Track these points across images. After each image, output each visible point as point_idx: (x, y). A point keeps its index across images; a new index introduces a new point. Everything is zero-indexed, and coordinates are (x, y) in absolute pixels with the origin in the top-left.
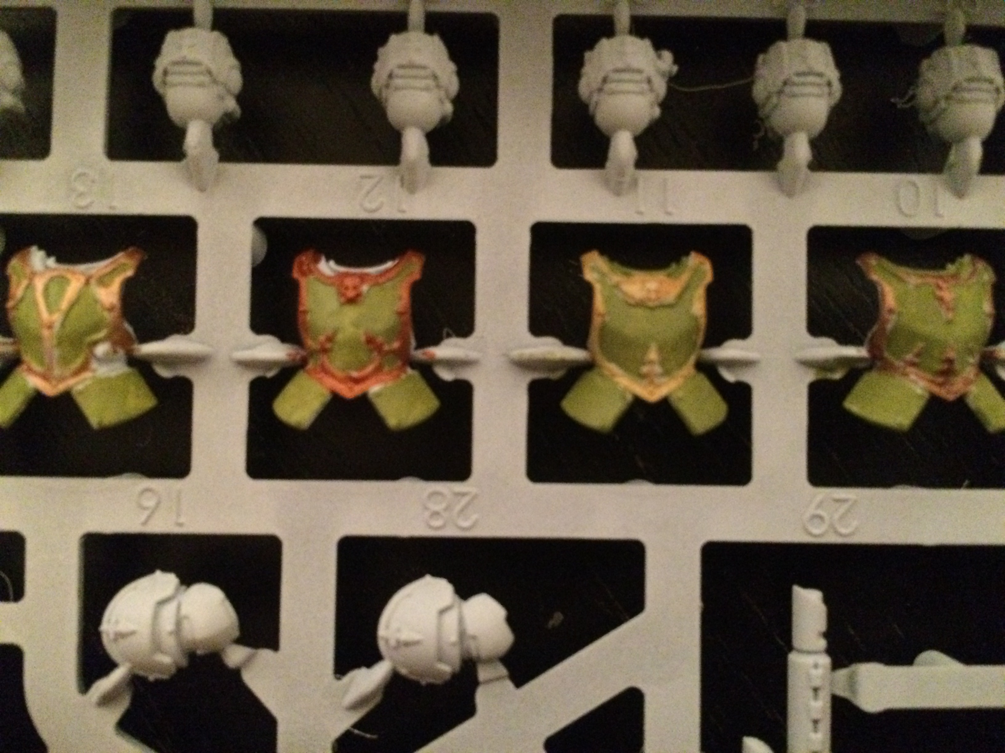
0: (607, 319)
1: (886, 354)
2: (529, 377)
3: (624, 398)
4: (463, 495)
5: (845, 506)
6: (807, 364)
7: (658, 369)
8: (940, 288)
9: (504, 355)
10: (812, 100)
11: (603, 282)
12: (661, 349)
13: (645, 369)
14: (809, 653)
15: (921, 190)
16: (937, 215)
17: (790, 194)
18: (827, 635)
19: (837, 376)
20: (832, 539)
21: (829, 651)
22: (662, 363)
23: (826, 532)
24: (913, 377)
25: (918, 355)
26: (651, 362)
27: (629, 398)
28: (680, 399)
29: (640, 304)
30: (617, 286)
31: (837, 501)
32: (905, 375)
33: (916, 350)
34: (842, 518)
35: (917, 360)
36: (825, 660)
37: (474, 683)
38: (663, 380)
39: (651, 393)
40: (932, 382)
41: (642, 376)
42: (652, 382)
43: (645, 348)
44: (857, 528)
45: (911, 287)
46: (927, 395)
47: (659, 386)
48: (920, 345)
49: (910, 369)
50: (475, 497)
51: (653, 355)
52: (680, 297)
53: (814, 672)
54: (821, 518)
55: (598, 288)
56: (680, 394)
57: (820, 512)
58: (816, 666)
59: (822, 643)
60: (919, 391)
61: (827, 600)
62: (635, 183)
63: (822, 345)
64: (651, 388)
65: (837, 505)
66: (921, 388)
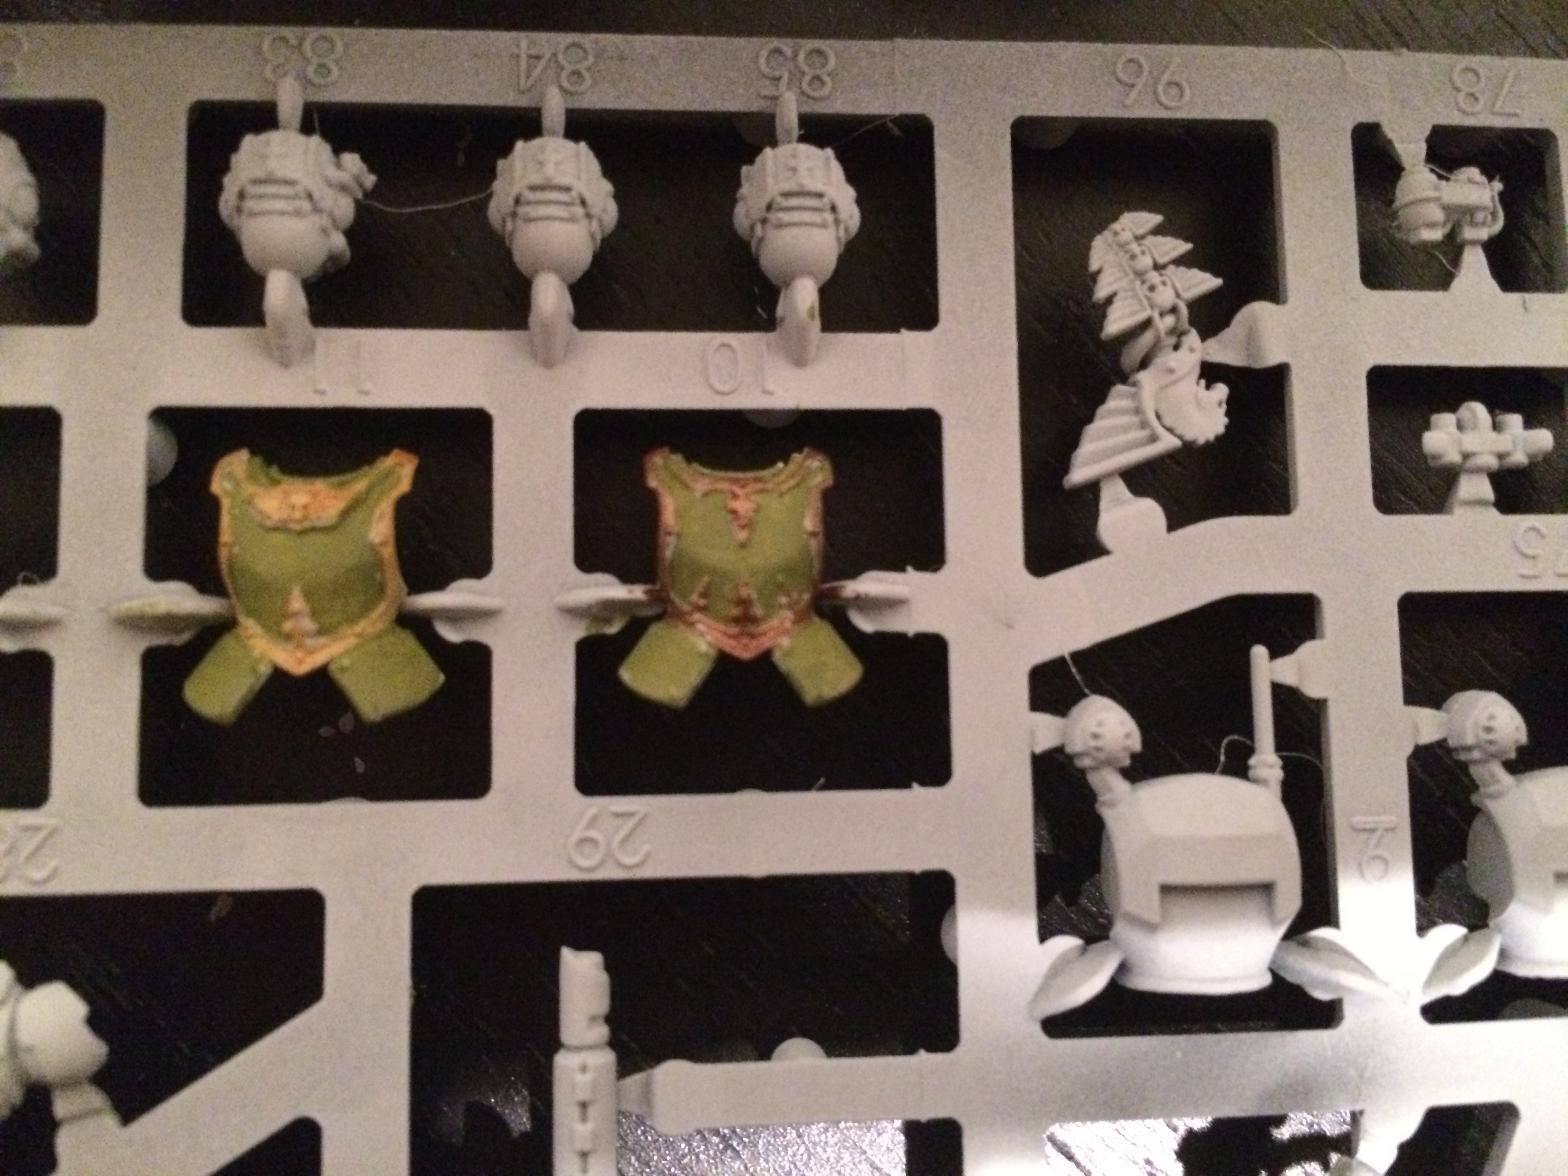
0: (236, 550)
1: (673, 595)
2: (142, 644)
3: (254, 670)
4: (37, 829)
5: (631, 823)
6: (574, 612)
7: (308, 624)
8: (735, 496)
9: (102, 610)
10: (557, 227)
11: (232, 496)
12: (308, 595)
13: (288, 626)
14: (579, 1049)
15: (740, 355)
16: (766, 392)
17: (548, 364)
18: (610, 1019)
19: (613, 629)
20: (611, 873)
21: (614, 1043)
22: (314, 614)
23: (601, 864)
24: (701, 627)
25: (704, 595)
26: (295, 615)
27: (265, 670)
28: (343, 670)
29: (281, 528)
30: (249, 502)
31: (618, 815)
32: (691, 625)
33: (700, 589)
34: (626, 840)
35: (702, 602)
36: (607, 1058)
37: (52, 1125)
38: (322, 640)
39: (300, 662)
40: (725, 634)
41: (288, 637)
42: (300, 646)
43: (285, 594)
44: (648, 855)
45: (698, 495)
46: (713, 653)
47: (311, 652)
48: (706, 579)
49: (697, 616)
50: (54, 831)
51: (297, 603)
52: (345, 514)
53: (580, 1078)
54: (592, 841)
55: (226, 504)
56: (346, 662)
57: (593, 833)
58: (584, 1069)
59: (602, 1032)
60: (703, 647)
61: (609, 967)
62: (310, 348)
63: (597, 585)
64: (299, 654)
65: (618, 822)
66: (709, 644)
